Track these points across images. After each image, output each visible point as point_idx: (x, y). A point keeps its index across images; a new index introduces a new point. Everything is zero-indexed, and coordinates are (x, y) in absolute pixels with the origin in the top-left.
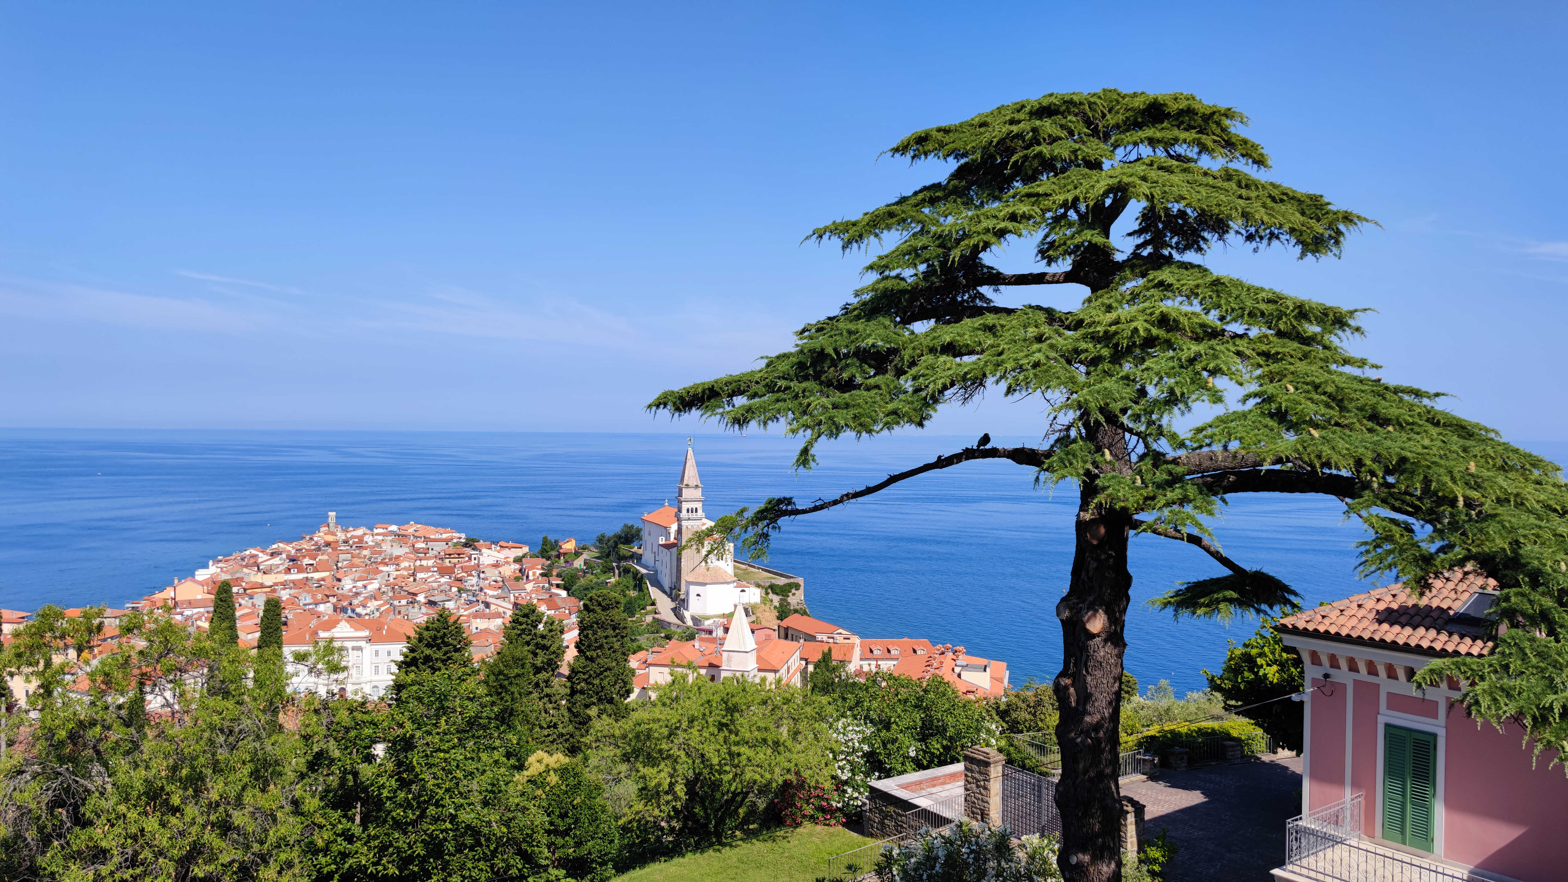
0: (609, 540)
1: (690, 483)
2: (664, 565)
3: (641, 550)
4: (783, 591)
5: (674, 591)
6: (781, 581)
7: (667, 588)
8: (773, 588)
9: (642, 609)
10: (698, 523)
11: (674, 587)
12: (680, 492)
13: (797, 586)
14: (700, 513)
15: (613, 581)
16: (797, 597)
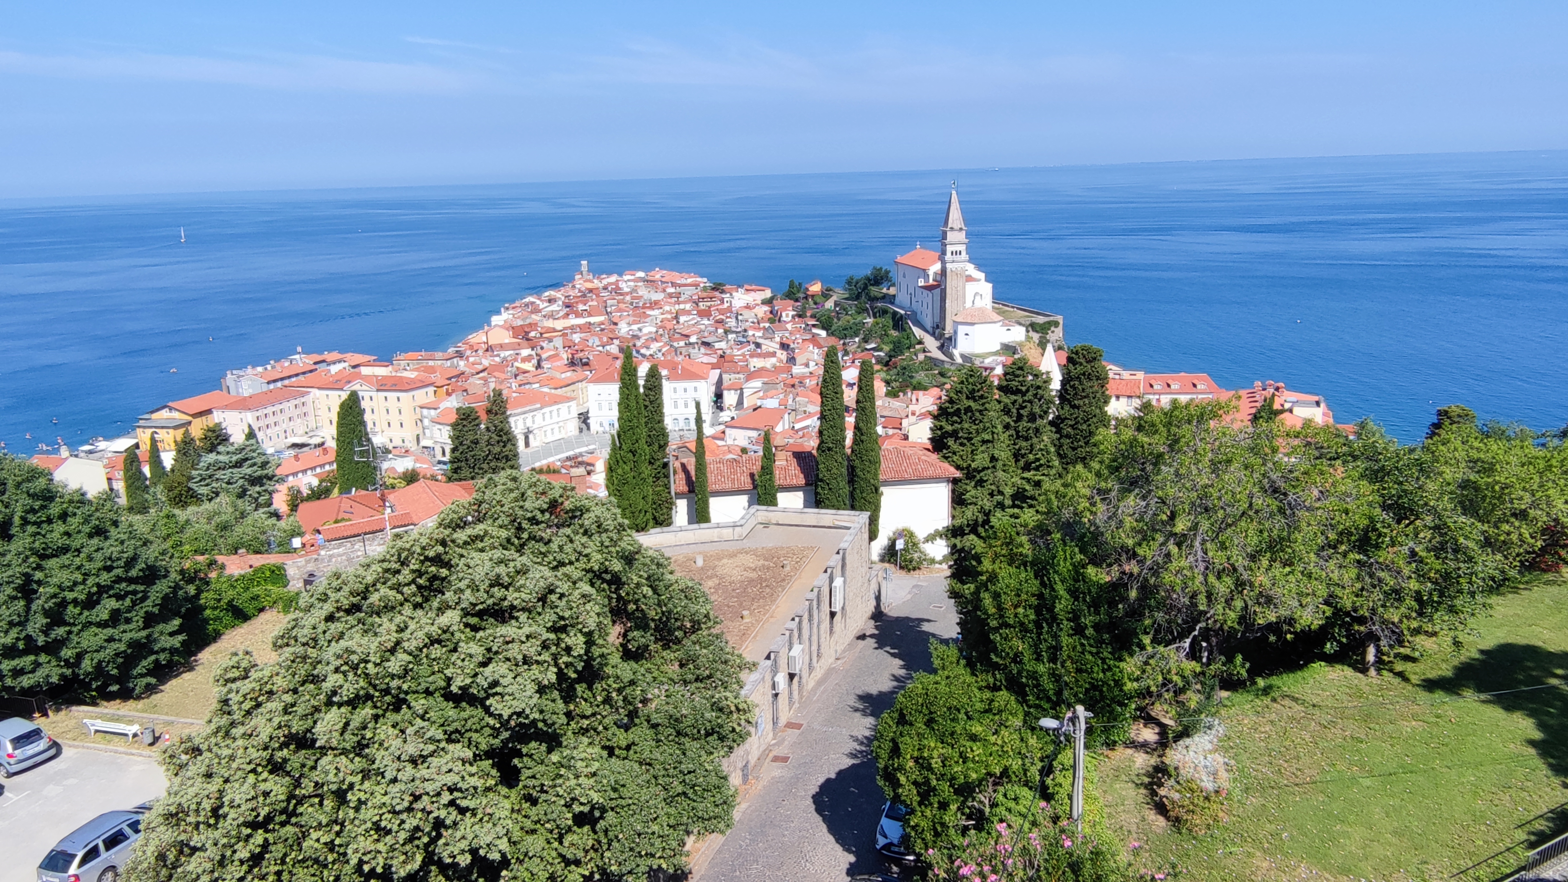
0: (857, 282)
1: (955, 227)
2: (925, 305)
3: (892, 291)
4: (1042, 329)
5: (937, 330)
6: (1041, 320)
7: (929, 327)
8: (1033, 327)
9: (909, 348)
10: (961, 265)
11: (938, 327)
12: (944, 236)
13: (1056, 324)
14: (964, 256)
15: (869, 321)
16: (1056, 335)
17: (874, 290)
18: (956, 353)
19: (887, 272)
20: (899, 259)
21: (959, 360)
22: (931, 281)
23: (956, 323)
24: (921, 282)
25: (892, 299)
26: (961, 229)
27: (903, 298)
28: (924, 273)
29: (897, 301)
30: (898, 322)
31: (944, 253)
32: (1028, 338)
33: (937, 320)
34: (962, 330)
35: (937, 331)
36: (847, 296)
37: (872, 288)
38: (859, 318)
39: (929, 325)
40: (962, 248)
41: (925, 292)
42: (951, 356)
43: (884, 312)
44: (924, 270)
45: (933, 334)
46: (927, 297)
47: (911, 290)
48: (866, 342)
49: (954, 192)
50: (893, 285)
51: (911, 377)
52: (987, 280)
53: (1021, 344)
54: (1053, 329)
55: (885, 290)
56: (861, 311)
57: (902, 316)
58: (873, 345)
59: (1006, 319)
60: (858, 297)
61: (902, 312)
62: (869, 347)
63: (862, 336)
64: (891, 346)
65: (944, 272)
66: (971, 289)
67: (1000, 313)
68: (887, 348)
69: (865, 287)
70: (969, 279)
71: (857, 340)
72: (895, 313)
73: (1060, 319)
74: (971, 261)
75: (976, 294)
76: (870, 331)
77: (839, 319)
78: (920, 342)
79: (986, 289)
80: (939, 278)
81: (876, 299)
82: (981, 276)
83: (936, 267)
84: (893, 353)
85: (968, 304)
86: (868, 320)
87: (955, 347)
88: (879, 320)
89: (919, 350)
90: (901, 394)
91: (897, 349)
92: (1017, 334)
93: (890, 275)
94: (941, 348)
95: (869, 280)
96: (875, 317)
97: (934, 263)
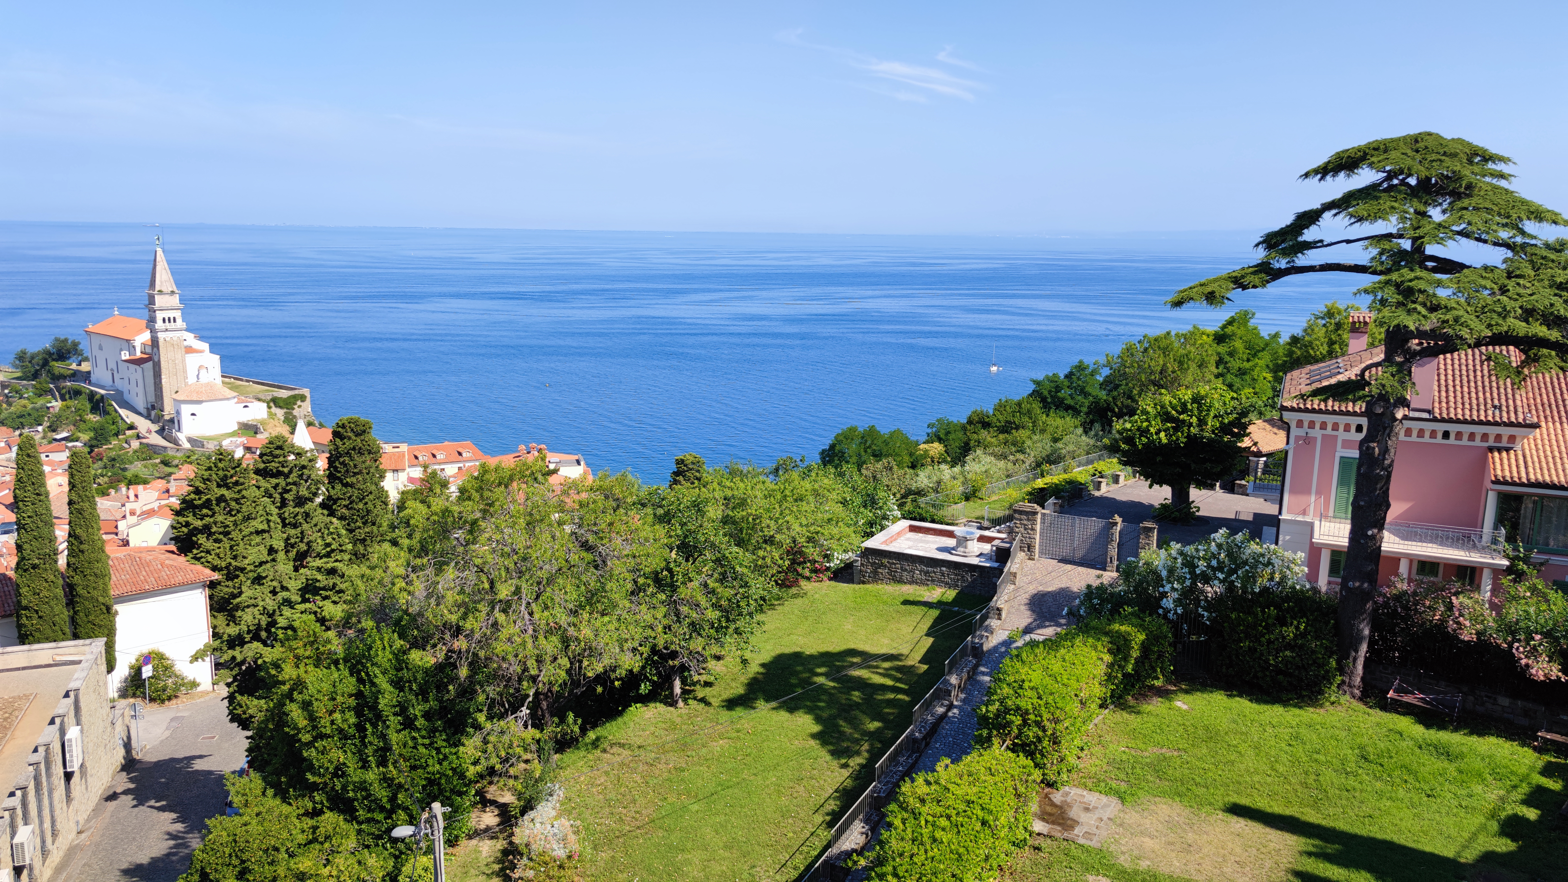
0: (32, 358)
1: (164, 289)
2: (133, 382)
3: (85, 367)
4: (287, 404)
5: (154, 411)
6: (284, 394)
7: (141, 409)
8: (276, 402)
9: (117, 435)
10: (178, 334)
11: (153, 407)
12: (152, 300)
13: (303, 398)
14: (180, 323)
15: (56, 405)
16: (303, 409)
17: (58, 367)
18: (182, 437)
19: (75, 345)
20: (91, 328)
21: (187, 445)
22: (138, 354)
23: (178, 402)
24: (125, 355)
25: (86, 377)
26: (173, 292)
27: (101, 375)
28: (129, 344)
29: (93, 378)
30: (98, 404)
31: (152, 320)
32: (271, 416)
33: (152, 399)
34: (186, 410)
35: (153, 413)
36: (19, 374)
37: (56, 364)
38: (40, 402)
39: (141, 405)
40: (177, 314)
41: (133, 367)
42: (175, 442)
43: (77, 393)
44: (128, 341)
45: (148, 417)
46: (135, 373)
47: (112, 365)
48: (54, 431)
49: (160, 252)
50: (86, 359)
51: (125, 470)
52: (212, 351)
53: (263, 422)
54: (299, 403)
55: (74, 366)
56: (42, 392)
57: (102, 396)
58: (65, 434)
59: (242, 394)
60: (35, 376)
61: (103, 392)
62: (58, 437)
63: (46, 424)
64: (92, 434)
65: (155, 342)
66: (192, 362)
67: (233, 388)
68: (85, 437)
69: (45, 363)
70: (189, 350)
71: (40, 428)
72: (92, 395)
73: (306, 392)
74: (187, 330)
75: (201, 367)
76: (58, 417)
77: (10, 404)
78: (131, 427)
79: (214, 361)
80: (149, 350)
81: (63, 377)
82: (205, 346)
83: (145, 337)
84: (94, 442)
85: (192, 379)
86: (54, 403)
87: (179, 430)
88: (69, 403)
89: (132, 437)
90: (112, 491)
91: (100, 437)
92: (258, 411)
93: (81, 347)
94: (161, 432)
95: (50, 354)
96: (63, 399)
97: (140, 332)
